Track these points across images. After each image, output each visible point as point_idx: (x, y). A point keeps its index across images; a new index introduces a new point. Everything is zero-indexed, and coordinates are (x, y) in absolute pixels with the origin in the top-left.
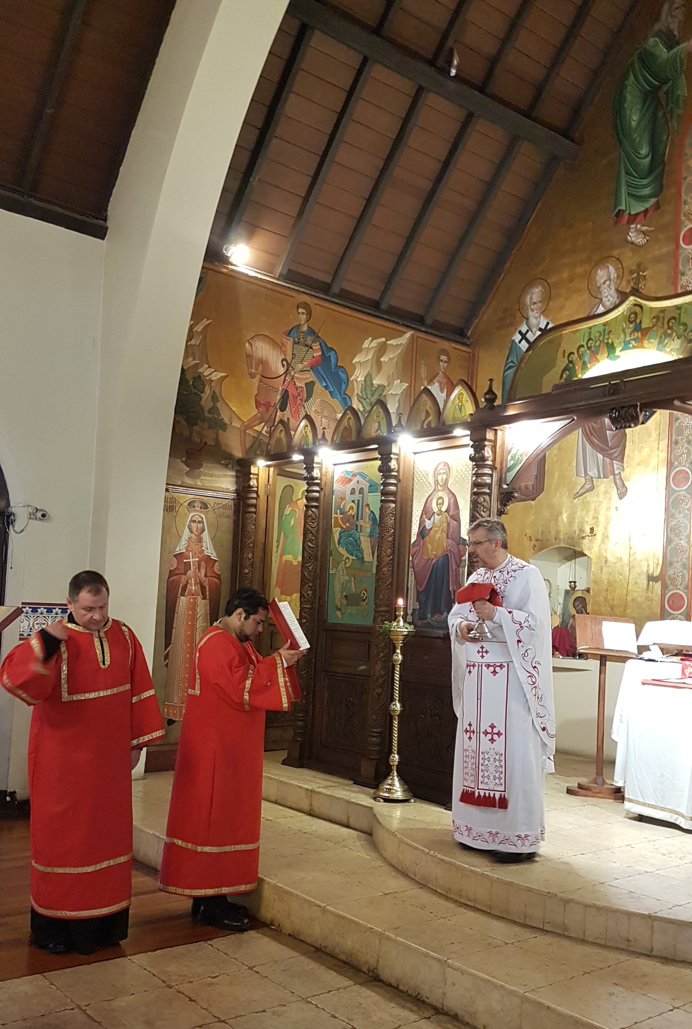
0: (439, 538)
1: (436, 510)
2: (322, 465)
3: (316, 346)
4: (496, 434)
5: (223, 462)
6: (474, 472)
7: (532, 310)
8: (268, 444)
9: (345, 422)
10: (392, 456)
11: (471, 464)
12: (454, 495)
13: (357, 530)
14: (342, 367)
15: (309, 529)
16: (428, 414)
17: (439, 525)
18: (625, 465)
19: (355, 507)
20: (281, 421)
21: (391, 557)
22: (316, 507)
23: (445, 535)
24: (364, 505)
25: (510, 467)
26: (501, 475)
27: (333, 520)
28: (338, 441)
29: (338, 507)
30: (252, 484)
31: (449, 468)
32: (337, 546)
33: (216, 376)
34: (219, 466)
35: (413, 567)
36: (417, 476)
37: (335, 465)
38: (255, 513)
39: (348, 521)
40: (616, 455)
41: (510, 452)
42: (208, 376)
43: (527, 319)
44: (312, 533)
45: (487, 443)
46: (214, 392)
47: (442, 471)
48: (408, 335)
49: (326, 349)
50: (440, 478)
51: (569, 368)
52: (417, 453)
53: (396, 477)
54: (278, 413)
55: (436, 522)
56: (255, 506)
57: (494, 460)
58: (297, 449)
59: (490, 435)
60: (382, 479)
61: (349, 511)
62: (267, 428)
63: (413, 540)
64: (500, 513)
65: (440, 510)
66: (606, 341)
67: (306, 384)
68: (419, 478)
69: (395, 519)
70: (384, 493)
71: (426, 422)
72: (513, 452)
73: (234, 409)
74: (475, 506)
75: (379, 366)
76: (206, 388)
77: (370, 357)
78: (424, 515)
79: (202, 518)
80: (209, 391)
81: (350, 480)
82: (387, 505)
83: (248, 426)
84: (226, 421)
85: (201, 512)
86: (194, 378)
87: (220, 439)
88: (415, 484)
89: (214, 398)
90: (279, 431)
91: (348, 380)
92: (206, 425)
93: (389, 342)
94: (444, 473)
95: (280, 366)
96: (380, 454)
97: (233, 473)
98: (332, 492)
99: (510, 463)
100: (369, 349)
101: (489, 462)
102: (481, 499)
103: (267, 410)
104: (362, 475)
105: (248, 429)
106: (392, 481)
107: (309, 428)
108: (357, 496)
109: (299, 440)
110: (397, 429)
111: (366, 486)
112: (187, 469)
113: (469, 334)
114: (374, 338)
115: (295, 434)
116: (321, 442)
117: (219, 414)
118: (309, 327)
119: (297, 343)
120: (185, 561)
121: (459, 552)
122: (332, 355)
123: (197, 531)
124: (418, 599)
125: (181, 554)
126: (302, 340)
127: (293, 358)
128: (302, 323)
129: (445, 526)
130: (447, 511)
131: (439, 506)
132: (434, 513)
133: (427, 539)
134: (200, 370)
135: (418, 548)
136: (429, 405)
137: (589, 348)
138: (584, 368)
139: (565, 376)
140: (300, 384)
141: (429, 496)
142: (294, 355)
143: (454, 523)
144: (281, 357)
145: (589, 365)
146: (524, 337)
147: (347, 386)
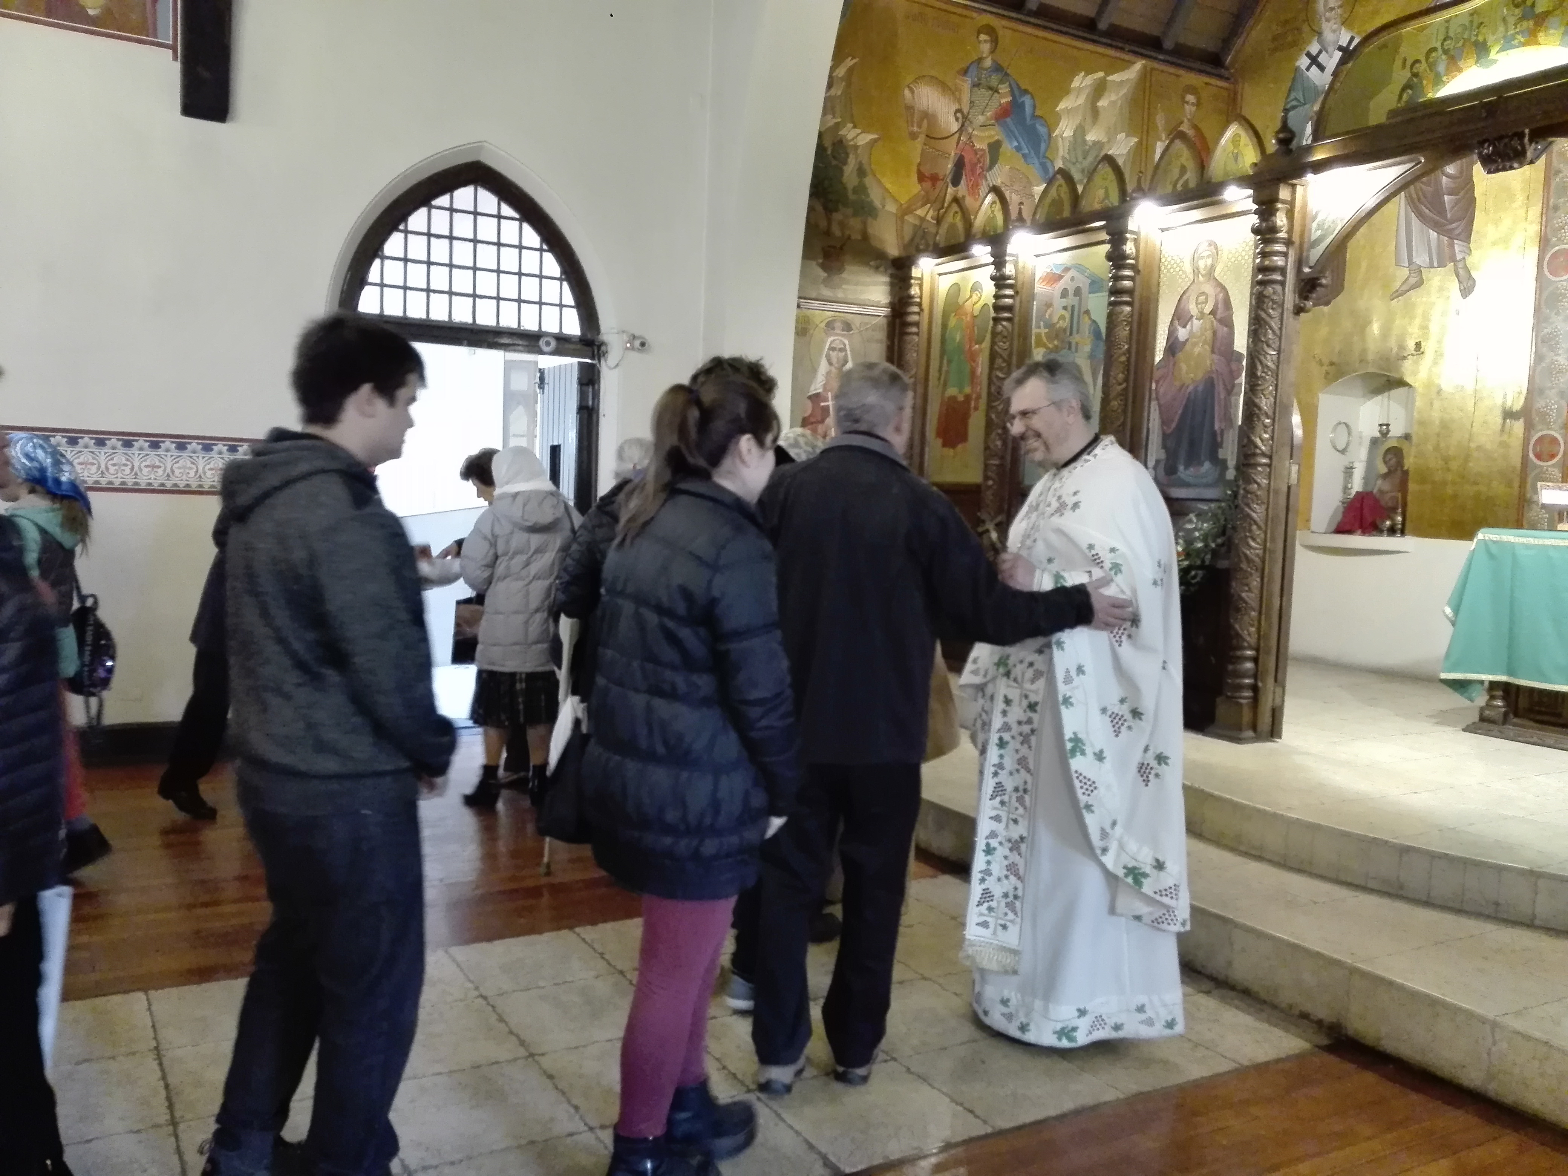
0: (1199, 353)
1: (1193, 310)
2: (1017, 257)
3: (1004, 89)
4: (1294, 193)
5: (872, 263)
6: (1258, 251)
7: (1328, 20)
8: (937, 233)
9: (1053, 192)
10: (1128, 235)
11: (1251, 238)
12: (1224, 289)
13: (1070, 348)
14: (1041, 117)
15: (997, 352)
16: (1183, 170)
17: (1199, 334)
18: (1473, 245)
19: (1067, 315)
20: (956, 200)
21: (1124, 385)
22: (1009, 320)
23: (1208, 349)
24: (1082, 311)
25: (1315, 241)
26: (1301, 253)
27: (1033, 338)
28: (1042, 220)
29: (1041, 317)
30: (913, 293)
31: (1217, 249)
33: (864, 139)
34: (867, 269)
35: (1157, 399)
36: (1166, 263)
37: (1037, 256)
38: (917, 334)
39: (1057, 337)
40: (1457, 232)
41: (1314, 218)
42: (853, 139)
43: (1320, 34)
44: (1001, 356)
45: (1279, 206)
46: (861, 164)
47: (1206, 254)
48: (1139, 65)
49: (1018, 91)
50: (1202, 264)
51: (1412, 84)
52: (1167, 229)
53: (1133, 267)
54: (950, 190)
55: (1194, 330)
56: (917, 324)
57: (1290, 231)
58: (979, 236)
59: (1284, 193)
60: (1111, 270)
61: (1058, 323)
62: (934, 211)
63: (1158, 359)
64: (1299, 310)
65: (1202, 312)
66: (1473, 39)
67: (990, 146)
68: (1169, 267)
69: (1131, 330)
70: (1114, 292)
71: (1181, 182)
72: (1319, 219)
73: (888, 186)
74: (1259, 302)
75: (1095, 113)
76: (849, 160)
77: (1081, 100)
78: (1176, 322)
79: (845, 345)
80: (854, 161)
81: (1060, 277)
82: (1118, 309)
83: (907, 210)
84: (877, 203)
85: (843, 336)
86: (834, 144)
87: (870, 231)
88: (1161, 276)
89: (861, 172)
91: (1050, 136)
92: (849, 211)
93: (1111, 78)
94: (1208, 256)
95: (952, 119)
96: (1108, 234)
97: (886, 279)
98: (1032, 297)
99: (1316, 234)
100: (1080, 89)
101: (1282, 235)
102: (1269, 290)
103: (934, 185)
104: (1079, 268)
105: (906, 214)
106: (1128, 273)
107: (998, 206)
108: (1071, 300)
109: (983, 224)
110: (1135, 195)
111: (1085, 284)
112: (824, 275)
113: (1227, 61)
114: (1088, 73)
115: (976, 216)
116: (1017, 224)
117: (868, 196)
118: (994, 61)
119: (976, 85)
120: (822, 404)
121: (1231, 372)
122: (1027, 100)
123: (838, 362)
124: (1164, 446)
125: (817, 395)
126: (983, 81)
127: (970, 108)
128: (984, 56)
129: (1209, 334)
130: (1212, 312)
131: (1199, 306)
132: (1192, 316)
133: (1180, 355)
134: (842, 132)
135: (1165, 370)
136: (1185, 156)
137: (1446, 52)
138: (1438, 83)
139: (1405, 96)
140: (981, 145)
141: (1185, 292)
142: (972, 102)
143: (1223, 330)
144: (954, 108)
145: (1445, 78)
146: (1314, 61)
147: (1048, 146)
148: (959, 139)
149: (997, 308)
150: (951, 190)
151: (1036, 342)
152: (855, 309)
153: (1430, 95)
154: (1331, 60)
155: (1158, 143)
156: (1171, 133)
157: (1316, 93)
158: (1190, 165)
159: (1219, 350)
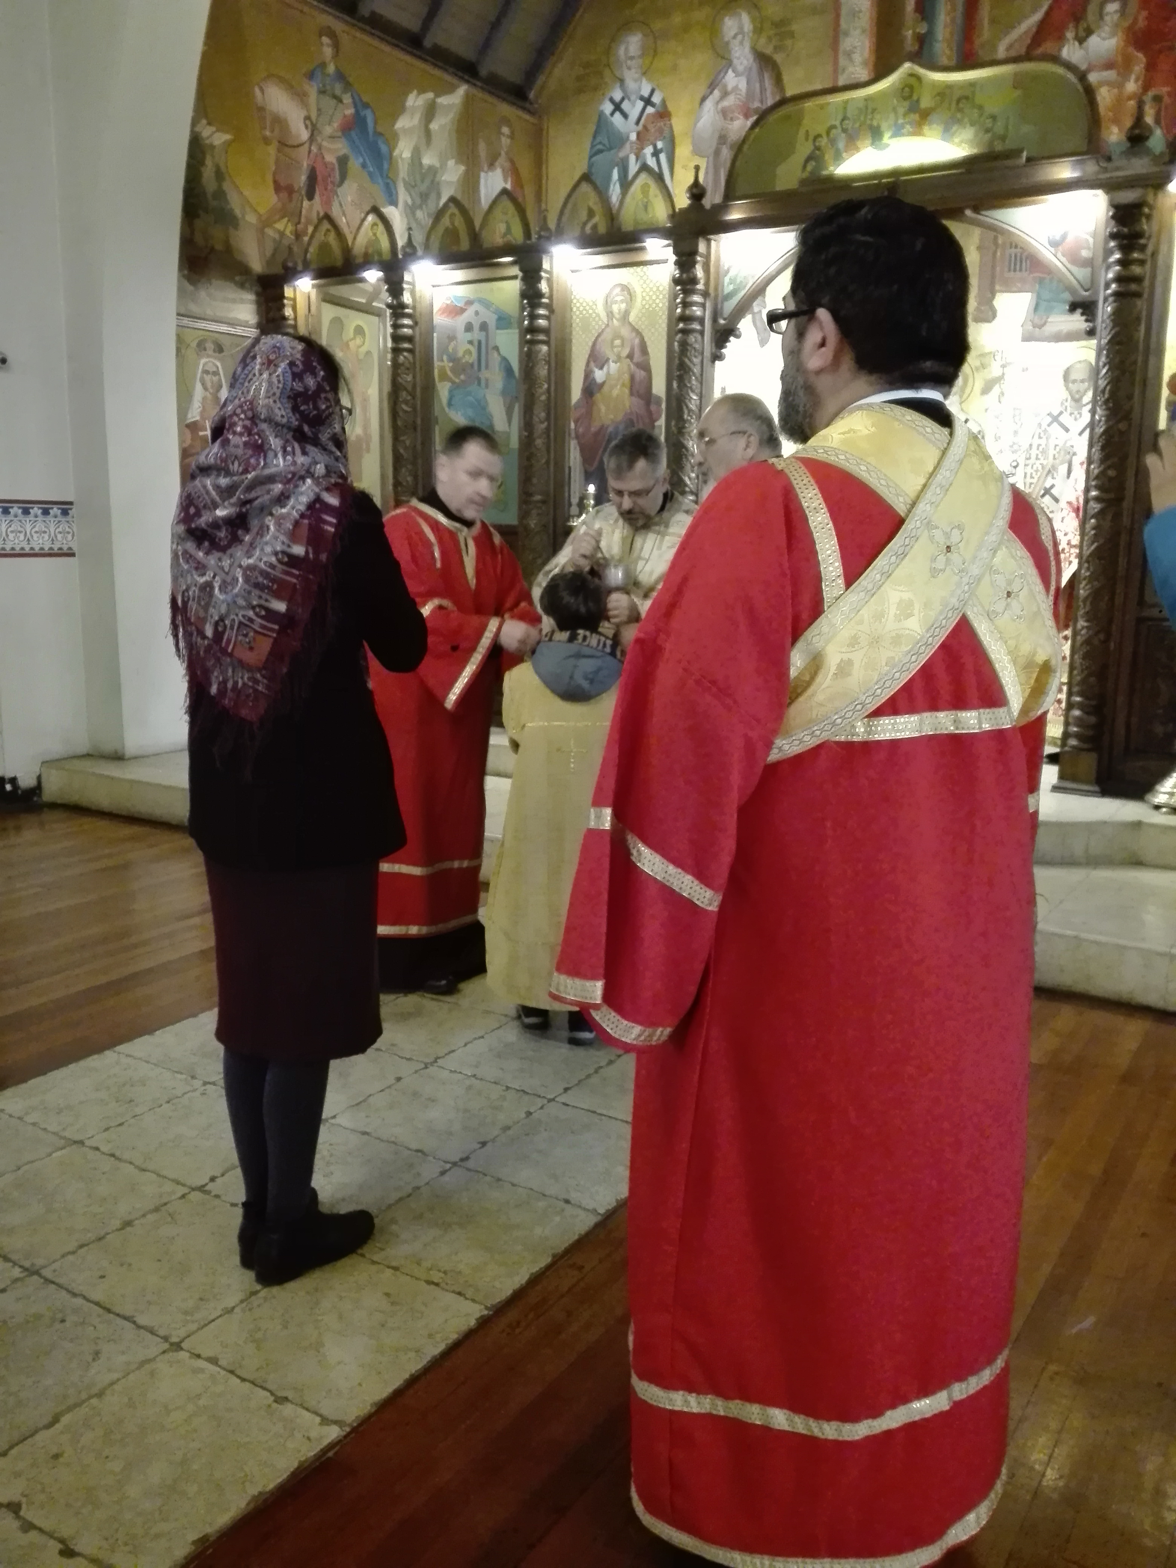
0: (618, 396)
1: (609, 353)
2: (414, 286)
3: (347, 99)
4: (709, 247)
5: (237, 278)
6: (678, 300)
8: (306, 251)
10: (542, 274)
12: (640, 334)
13: (479, 384)
14: (381, 134)
15: (399, 383)
16: (591, 214)
17: (616, 376)
19: (474, 350)
21: (546, 424)
22: (410, 351)
23: (627, 391)
24: (490, 348)
25: (728, 294)
26: (716, 305)
27: (436, 370)
29: (444, 350)
30: (287, 314)
31: (630, 294)
32: (447, 409)
33: (219, 139)
34: (232, 285)
35: (577, 437)
36: (578, 305)
37: (434, 286)
39: (463, 371)
41: (728, 271)
42: (208, 137)
43: (622, 81)
44: (406, 389)
46: (218, 165)
47: (619, 298)
48: (462, 89)
49: (361, 105)
50: (615, 308)
51: (815, 157)
52: (577, 271)
53: (547, 307)
55: (611, 372)
57: (707, 284)
58: (361, 259)
59: (702, 247)
60: (526, 308)
63: (575, 399)
64: (717, 357)
65: (618, 356)
67: (339, 159)
68: (581, 308)
69: (549, 370)
70: (530, 330)
71: (590, 225)
72: (731, 274)
73: (246, 193)
74: (684, 349)
75: (428, 136)
76: (207, 159)
77: (416, 120)
78: (592, 364)
79: (217, 368)
80: (211, 162)
81: (462, 311)
82: (533, 347)
84: (238, 212)
85: (215, 358)
87: (233, 242)
88: (574, 317)
89: (219, 175)
90: (323, 233)
91: (391, 155)
92: (212, 218)
93: (440, 100)
94: (622, 301)
96: (521, 270)
97: (252, 297)
98: (431, 328)
99: (728, 288)
100: (414, 109)
101: (700, 286)
102: (692, 339)
104: (483, 302)
106: (542, 312)
107: (381, 228)
108: (477, 335)
109: (366, 248)
110: (542, 233)
111: (491, 320)
112: (191, 288)
113: (532, 95)
114: (422, 91)
115: (355, 238)
116: (408, 250)
117: (227, 202)
118: (337, 68)
119: (322, 92)
120: (201, 433)
121: (650, 413)
122: (369, 114)
123: (212, 388)
125: (196, 423)
126: (328, 87)
127: (319, 115)
128: (328, 60)
129: (626, 377)
130: (630, 356)
131: (615, 350)
132: (607, 360)
133: (598, 397)
134: (200, 130)
135: (583, 410)
136: (592, 200)
137: (844, 131)
138: (838, 158)
139: (809, 168)
140: (330, 158)
141: (599, 336)
142: (319, 110)
143: (640, 374)
144: (303, 113)
145: (844, 155)
146: (618, 107)
147: (390, 163)
148: (310, 148)
149: (396, 338)
150: (306, 203)
151: (439, 375)
152: (224, 328)
153: (831, 168)
154: (634, 109)
155: (482, 175)
156: (491, 165)
157: (620, 140)
158: (598, 209)
159: (638, 392)
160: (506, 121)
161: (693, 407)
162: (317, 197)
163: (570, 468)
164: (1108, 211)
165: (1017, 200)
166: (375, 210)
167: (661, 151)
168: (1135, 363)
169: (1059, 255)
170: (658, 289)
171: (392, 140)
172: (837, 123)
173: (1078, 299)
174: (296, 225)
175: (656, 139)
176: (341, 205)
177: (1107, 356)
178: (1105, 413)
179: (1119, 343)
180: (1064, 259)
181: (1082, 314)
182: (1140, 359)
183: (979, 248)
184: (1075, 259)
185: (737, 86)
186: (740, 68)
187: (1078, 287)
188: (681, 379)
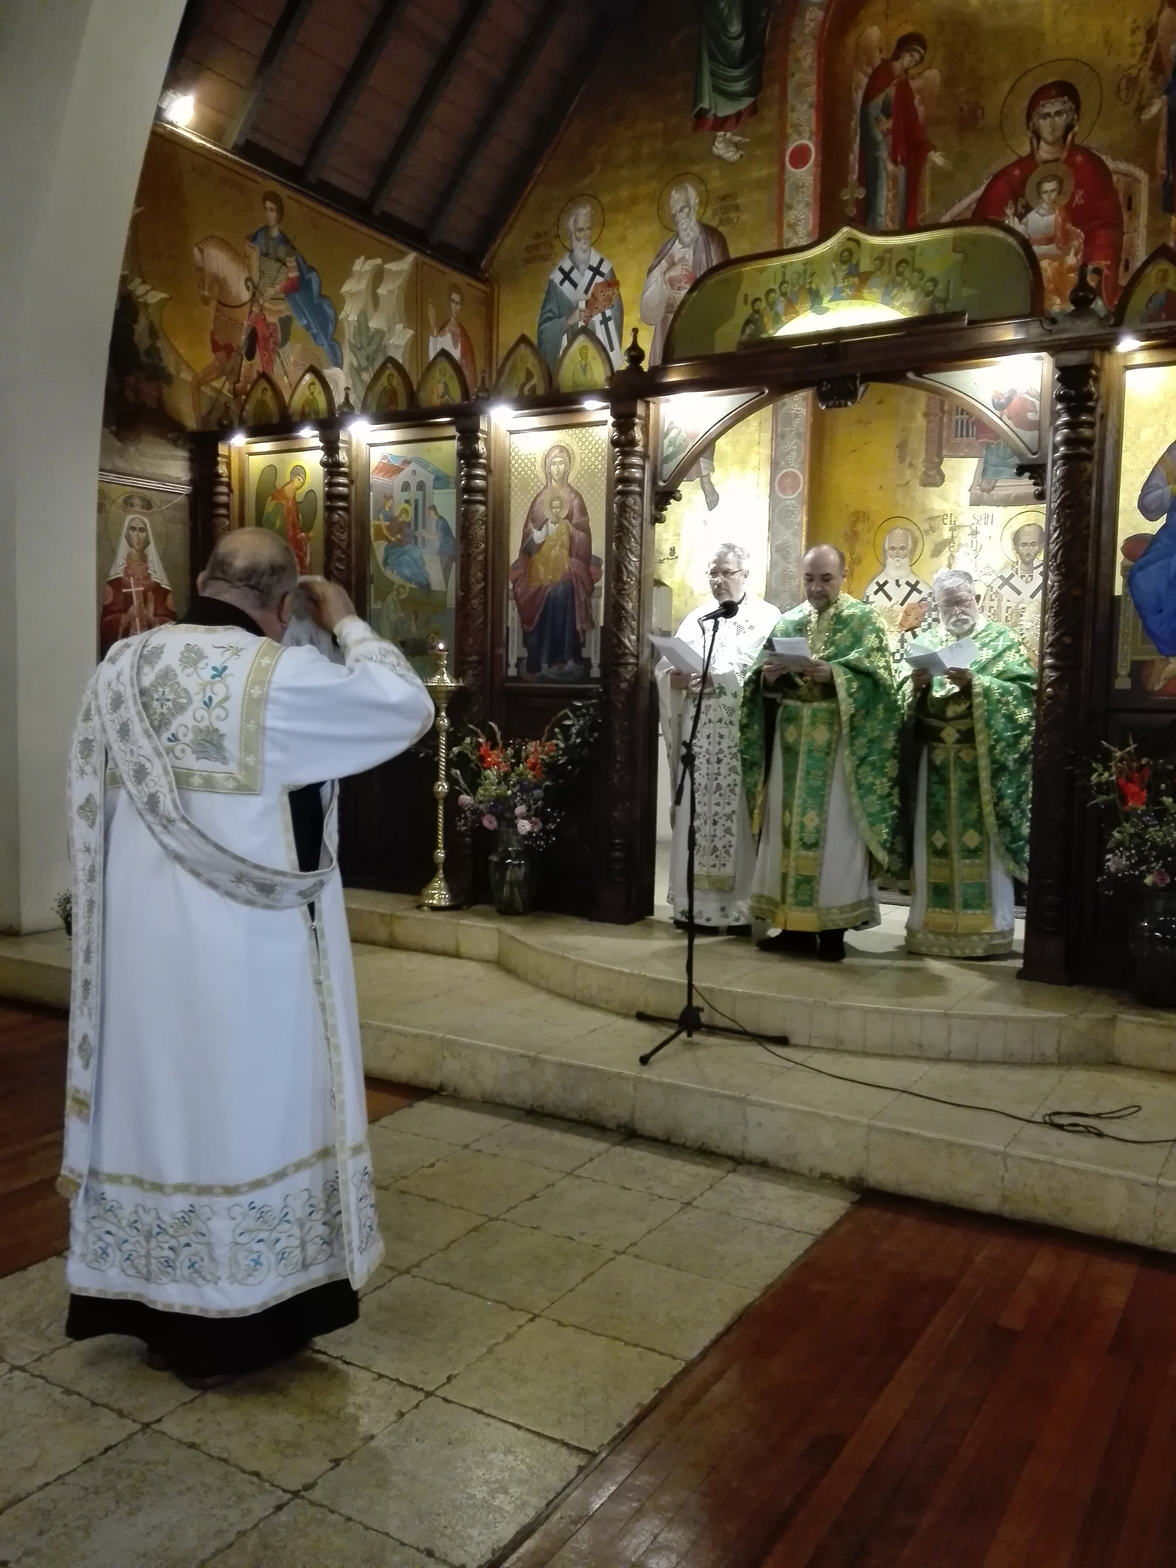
0: (557, 556)
1: (548, 514)
2: (351, 444)
3: (291, 262)
4: (648, 409)
5: (170, 435)
6: (614, 462)
9: (384, 381)
10: (480, 435)
12: (579, 496)
13: (416, 543)
14: (326, 297)
15: (333, 542)
17: (555, 538)
18: (716, 463)
19: (411, 509)
21: (483, 584)
22: (344, 509)
23: (566, 552)
24: (427, 508)
25: (667, 457)
26: (655, 467)
27: (372, 530)
29: (380, 510)
30: (220, 471)
31: (569, 455)
32: (383, 569)
33: (155, 297)
34: (164, 441)
35: (515, 597)
37: (371, 445)
38: (228, 517)
39: (400, 530)
41: (667, 434)
44: (338, 547)
45: (637, 420)
47: (558, 459)
48: (411, 256)
49: (305, 268)
50: (554, 469)
51: (754, 320)
52: (514, 432)
53: (484, 466)
55: (550, 533)
56: (227, 506)
57: (646, 446)
58: (301, 418)
60: (463, 468)
61: (400, 515)
62: (230, 384)
63: (513, 560)
65: (557, 517)
66: (808, 286)
67: (281, 320)
68: (519, 468)
69: (486, 529)
70: (467, 490)
72: (673, 434)
73: (182, 351)
74: (621, 511)
75: (376, 299)
77: (363, 285)
78: (531, 525)
79: (145, 524)
81: (399, 470)
82: (470, 508)
83: (203, 380)
84: (172, 370)
85: (143, 514)
89: (153, 333)
90: (260, 390)
91: (336, 317)
93: (387, 266)
94: (561, 463)
95: (243, 288)
96: (458, 431)
97: (184, 454)
98: (368, 487)
99: (668, 450)
100: (361, 274)
101: (639, 449)
102: (631, 500)
103: (229, 356)
104: (420, 462)
105: (203, 385)
106: (479, 472)
107: (318, 387)
108: (414, 494)
109: (303, 407)
110: (480, 394)
111: (429, 479)
112: (118, 444)
113: (483, 264)
114: (368, 258)
115: (292, 397)
116: (345, 410)
117: (161, 360)
118: (281, 232)
119: (265, 254)
120: (124, 590)
121: (589, 574)
122: (314, 277)
123: (139, 543)
124: (526, 644)
125: (119, 580)
126: (271, 251)
127: (261, 278)
128: (272, 224)
129: (565, 537)
130: (569, 517)
131: (554, 511)
132: (546, 521)
133: (536, 557)
134: (131, 287)
135: (521, 571)
136: (531, 362)
137: (784, 294)
138: (778, 322)
139: (748, 331)
140: (272, 319)
141: (538, 496)
142: (262, 273)
143: (580, 535)
144: (244, 275)
145: (783, 318)
146: (567, 276)
147: (335, 328)
148: (251, 311)
149: (330, 496)
150: (245, 363)
151: (375, 534)
152: (154, 485)
153: (771, 332)
154: (583, 278)
155: (431, 338)
156: (441, 330)
157: (570, 308)
158: (536, 371)
159: (577, 554)
160: (456, 288)
161: (632, 569)
162: (257, 356)
163: (508, 628)
164: (1054, 374)
165: (960, 363)
166: (314, 370)
167: (609, 319)
168: (1088, 527)
169: (1005, 418)
170: (597, 451)
171: (338, 304)
172: (776, 287)
173: (1025, 463)
174: (235, 384)
175: (604, 307)
176: (283, 366)
177: (1058, 521)
178: (1057, 578)
179: (1069, 507)
180: (1009, 422)
181: (1030, 478)
182: (1092, 523)
183: (926, 415)
184: (1021, 422)
185: (684, 257)
186: (687, 240)
187: (1025, 451)
188: (620, 541)
